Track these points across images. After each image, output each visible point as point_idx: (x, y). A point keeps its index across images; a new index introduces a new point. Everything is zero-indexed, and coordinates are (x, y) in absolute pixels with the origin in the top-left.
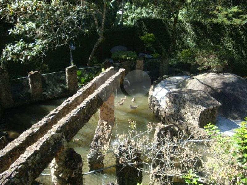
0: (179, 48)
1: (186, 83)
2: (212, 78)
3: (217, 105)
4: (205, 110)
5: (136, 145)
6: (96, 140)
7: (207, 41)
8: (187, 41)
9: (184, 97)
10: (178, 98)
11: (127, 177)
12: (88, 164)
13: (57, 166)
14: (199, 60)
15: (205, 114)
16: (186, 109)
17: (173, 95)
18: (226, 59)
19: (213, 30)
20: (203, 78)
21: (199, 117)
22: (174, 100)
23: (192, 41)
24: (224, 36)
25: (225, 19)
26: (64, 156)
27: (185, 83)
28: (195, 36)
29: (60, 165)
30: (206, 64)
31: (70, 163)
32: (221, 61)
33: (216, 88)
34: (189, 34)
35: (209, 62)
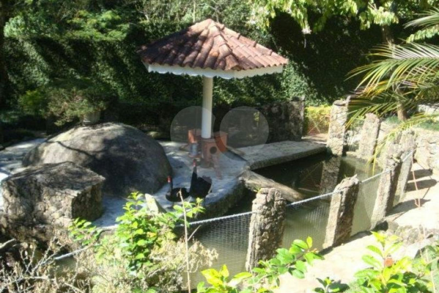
0: (20, 89)
1: (40, 152)
2: (84, 135)
3: (98, 180)
4: (78, 194)
7: (68, 71)
8: (33, 76)
9: (36, 181)
10: (26, 185)
14: (55, 108)
15: (80, 203)
16: (45, 201)
17: (14, 181)
18: (101, 99)
19: (75, 51)
20: (69, 139)
21: (71, 210)
22: (19, 190)
23: (41, 74)
24: (94, 60)
25: (94, 32)
27: (38, 153)
28: (45, 65)
30: (68, 113)
32: (94, 105)
33: (94, 152)
34: (33, 63)
35: (73, 109)
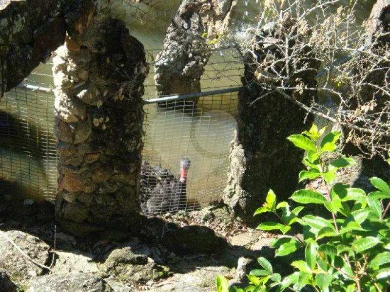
5: (310, 33)
6: (187, 16)
11: (268, 126)
12: (156, 84)
13: (71, 66)
26: (93, 39)
29: (81, 63)
31: (111, 60)
